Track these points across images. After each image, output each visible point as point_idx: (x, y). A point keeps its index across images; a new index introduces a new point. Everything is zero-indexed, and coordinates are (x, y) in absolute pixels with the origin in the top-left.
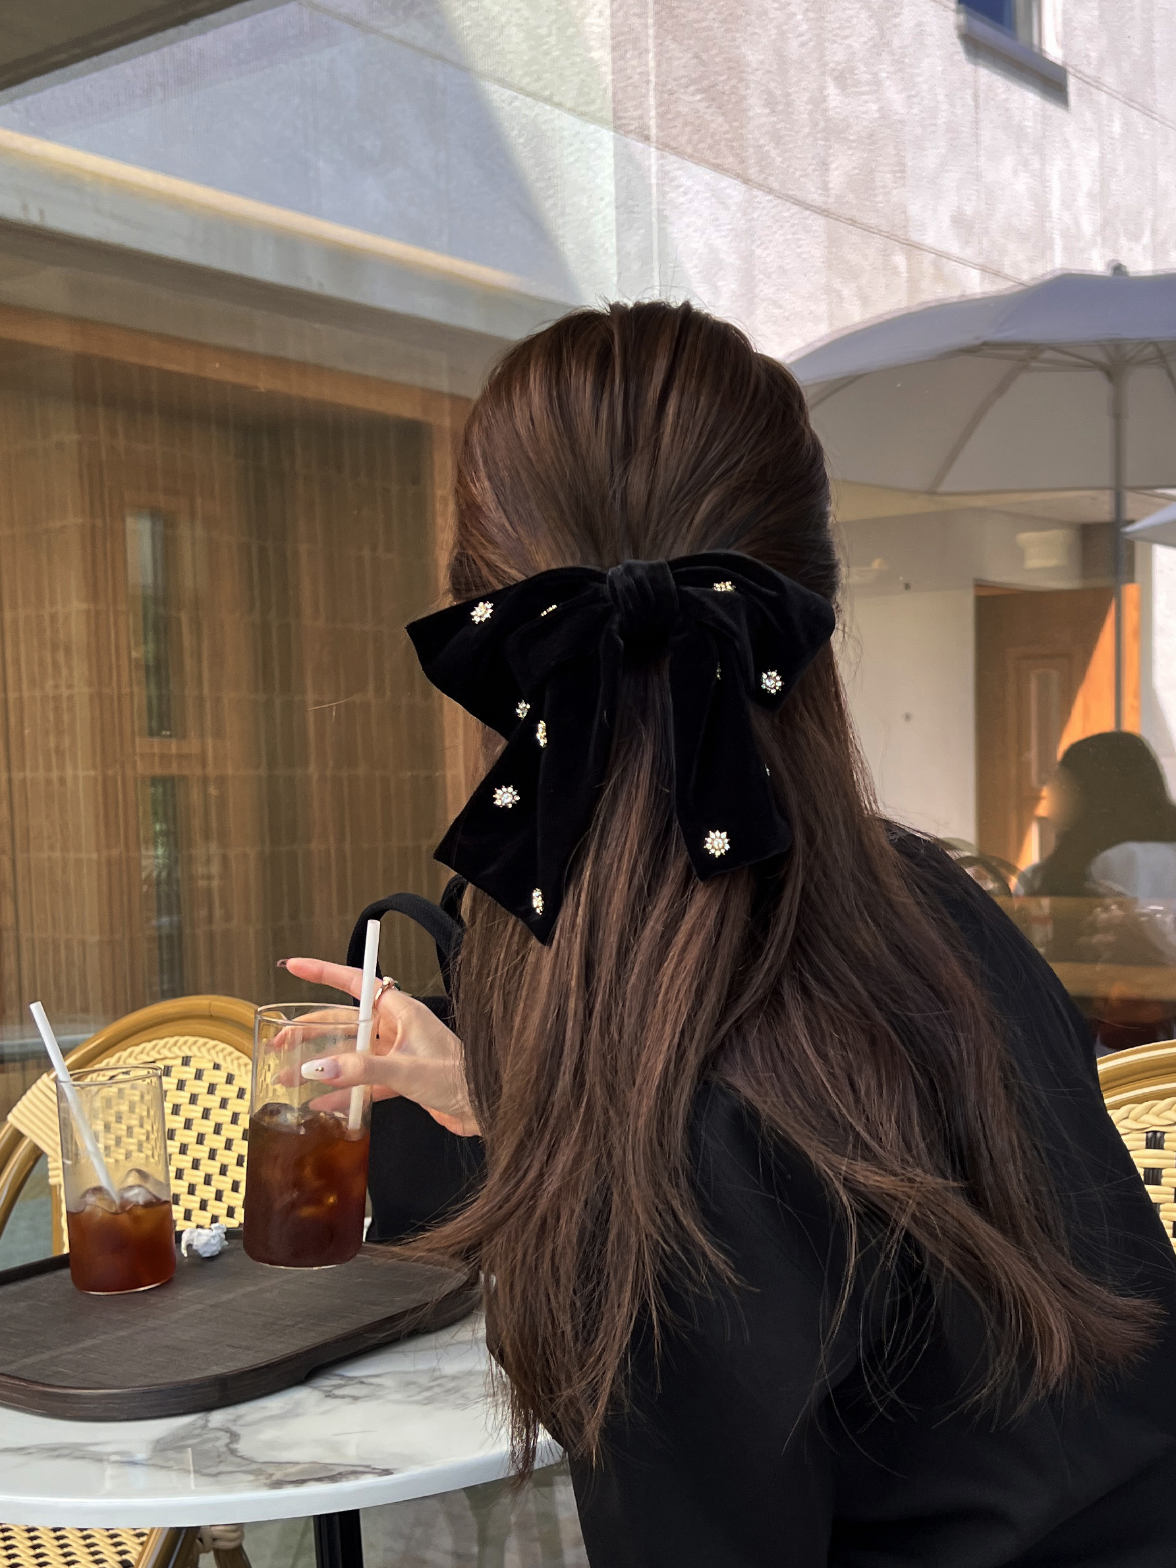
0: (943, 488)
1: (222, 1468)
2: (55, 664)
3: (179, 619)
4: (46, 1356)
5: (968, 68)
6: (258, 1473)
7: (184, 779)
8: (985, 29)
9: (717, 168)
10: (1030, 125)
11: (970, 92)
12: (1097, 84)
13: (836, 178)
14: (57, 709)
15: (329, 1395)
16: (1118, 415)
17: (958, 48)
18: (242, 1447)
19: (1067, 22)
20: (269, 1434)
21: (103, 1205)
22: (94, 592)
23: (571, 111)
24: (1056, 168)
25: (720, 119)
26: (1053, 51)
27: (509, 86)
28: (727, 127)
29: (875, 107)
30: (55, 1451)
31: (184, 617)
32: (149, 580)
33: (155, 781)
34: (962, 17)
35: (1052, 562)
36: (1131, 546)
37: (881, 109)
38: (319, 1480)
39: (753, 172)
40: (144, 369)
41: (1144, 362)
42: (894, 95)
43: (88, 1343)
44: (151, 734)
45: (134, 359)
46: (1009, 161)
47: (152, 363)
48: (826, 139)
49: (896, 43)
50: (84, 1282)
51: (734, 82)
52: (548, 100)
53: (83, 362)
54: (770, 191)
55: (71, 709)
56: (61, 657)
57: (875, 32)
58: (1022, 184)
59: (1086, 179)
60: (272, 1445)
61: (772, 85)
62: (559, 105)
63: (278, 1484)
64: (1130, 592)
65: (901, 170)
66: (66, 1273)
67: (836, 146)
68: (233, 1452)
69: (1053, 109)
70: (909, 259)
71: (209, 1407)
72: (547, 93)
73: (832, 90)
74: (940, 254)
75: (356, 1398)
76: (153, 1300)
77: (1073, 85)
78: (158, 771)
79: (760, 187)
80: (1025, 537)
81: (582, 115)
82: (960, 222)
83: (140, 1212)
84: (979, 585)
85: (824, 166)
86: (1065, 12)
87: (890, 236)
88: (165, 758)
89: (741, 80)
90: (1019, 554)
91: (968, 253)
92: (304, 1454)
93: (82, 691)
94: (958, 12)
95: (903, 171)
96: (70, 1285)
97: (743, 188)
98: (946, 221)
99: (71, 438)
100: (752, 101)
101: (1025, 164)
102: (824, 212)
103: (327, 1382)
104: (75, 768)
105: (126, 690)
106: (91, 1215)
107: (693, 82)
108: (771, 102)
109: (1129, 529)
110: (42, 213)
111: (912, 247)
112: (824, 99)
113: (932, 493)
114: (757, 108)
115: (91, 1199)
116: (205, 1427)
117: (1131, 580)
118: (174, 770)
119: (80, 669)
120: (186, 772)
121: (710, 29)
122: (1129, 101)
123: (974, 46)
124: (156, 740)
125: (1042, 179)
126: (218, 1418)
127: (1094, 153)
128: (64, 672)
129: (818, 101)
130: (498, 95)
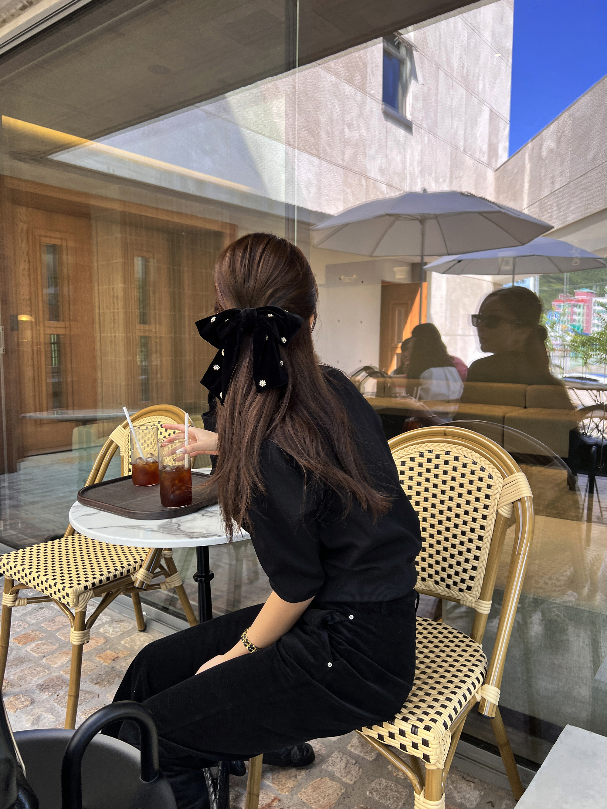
0: (374, 255)
1: (177, 533)
2: (114, 303)
3: (149, 290)
4: (128, 502)
5: (385, 122)
6: (186, 535)
7: (150, 337)
8: (390, 110)
9: (311, 154)
10: (402, 140)
11: (385, 130)
12: (421, 127)
13: (347, 157)
14: (114, 316)
15: (203, 515)
16: (423, 235)
17: (382, 115)
18: (182, 528)
19: (413, 107)
20: (188, 524)
21: (141, 462)
22: (125, 281)
23: (267, 137)
24: (409, 153)
25: (312, 139)
26: (409, 117)
27: (249, 129)
28: (314, 141)
29: (358, 135)
30: (133, 527)
31: (151, 289)
32: (141, 276)
33: (141, 337)
34: (384, 106)
35: (403, 277)
36: (426, 272)
37: (360, 135)
38: (202, 537)
39: (321, 155)
40: (141, 216)
41: (431, 218)
42: (363, 131)
43: (138, 499)
44: (140, 324)
45: (137, 213)
46: (395, 151)
47: (143, 214)
48: (344, 145)
49: (364, 115)
50: (136, 483)
51: (316, 127)
52: (260, 134)
53: (123, 213)
54: (327, 161)
55: (118, 316)
56: (115, 300)
57: (359, 111)
58: (398, 158)
59: (417, 157)
60: (189, 528)
61: (329, 128)
62: (264, 135)
63: (192, 538)
64: (425, 285)
65: (365, 155)
66: (131, 480)
67: (347, 147)
68: (179, 529)
69: (408, 135)
70: (366, 181)
71: (172, 517)
72: (260, 131)
73: (346, 129)
74: (375, 180)
75: (210, 516)
76: (155, 488)
77: (414, 128)
78: (142, 334)
79: (324, 159)
80: (396, 269)
81: (270, 138)
82: (381, 170)
83: (151, 464)
84: (383, 282)
85: (343, 153)
86: (412, 104)
87: (361, 175)
88: (145, 331)
89: (319, 126)
90: (394, 274)
91: (383, 180)
92: (198, 531)
93: (121, 311)
94: (382, 104)
95: (366, 155)
96: (132, 484)
97: (319, 160)
98: (377, 169)
99: (119, 235)
100: (322, 133)
101: (400, 152)
102: (344, 168)
103: (203, 512)
104: (119, 333)
105: (133, 311)
106: (138, 465)
107: (305, 127)
108: (328, 134)
109: (425, 267)
110: (114, 170)
111: (367, 178)
112: (344, 132)
113: (371, 256)
114: (323, 135)
115: (138, 461)
116: (171, 522)
117: (425, 281)
118: (147, 334)
119: (121, 304)
120: (150, 335)
121: (310, 111)
122: (430, 132)
123: (387, 115)
124: (142, 325)
125: (405, 157)
126: (174, 520)
127: (419, 148)
128: (116, 304)
129: (342, 133)
130: (246, 133)
